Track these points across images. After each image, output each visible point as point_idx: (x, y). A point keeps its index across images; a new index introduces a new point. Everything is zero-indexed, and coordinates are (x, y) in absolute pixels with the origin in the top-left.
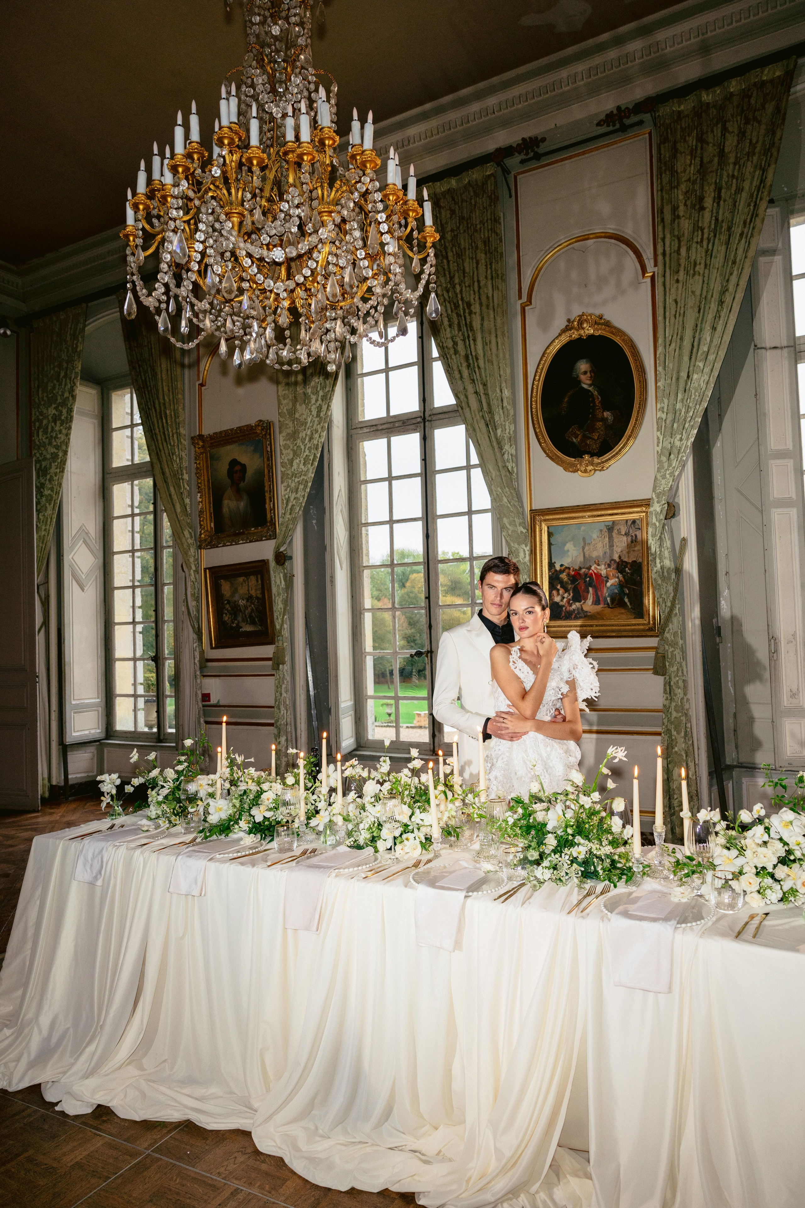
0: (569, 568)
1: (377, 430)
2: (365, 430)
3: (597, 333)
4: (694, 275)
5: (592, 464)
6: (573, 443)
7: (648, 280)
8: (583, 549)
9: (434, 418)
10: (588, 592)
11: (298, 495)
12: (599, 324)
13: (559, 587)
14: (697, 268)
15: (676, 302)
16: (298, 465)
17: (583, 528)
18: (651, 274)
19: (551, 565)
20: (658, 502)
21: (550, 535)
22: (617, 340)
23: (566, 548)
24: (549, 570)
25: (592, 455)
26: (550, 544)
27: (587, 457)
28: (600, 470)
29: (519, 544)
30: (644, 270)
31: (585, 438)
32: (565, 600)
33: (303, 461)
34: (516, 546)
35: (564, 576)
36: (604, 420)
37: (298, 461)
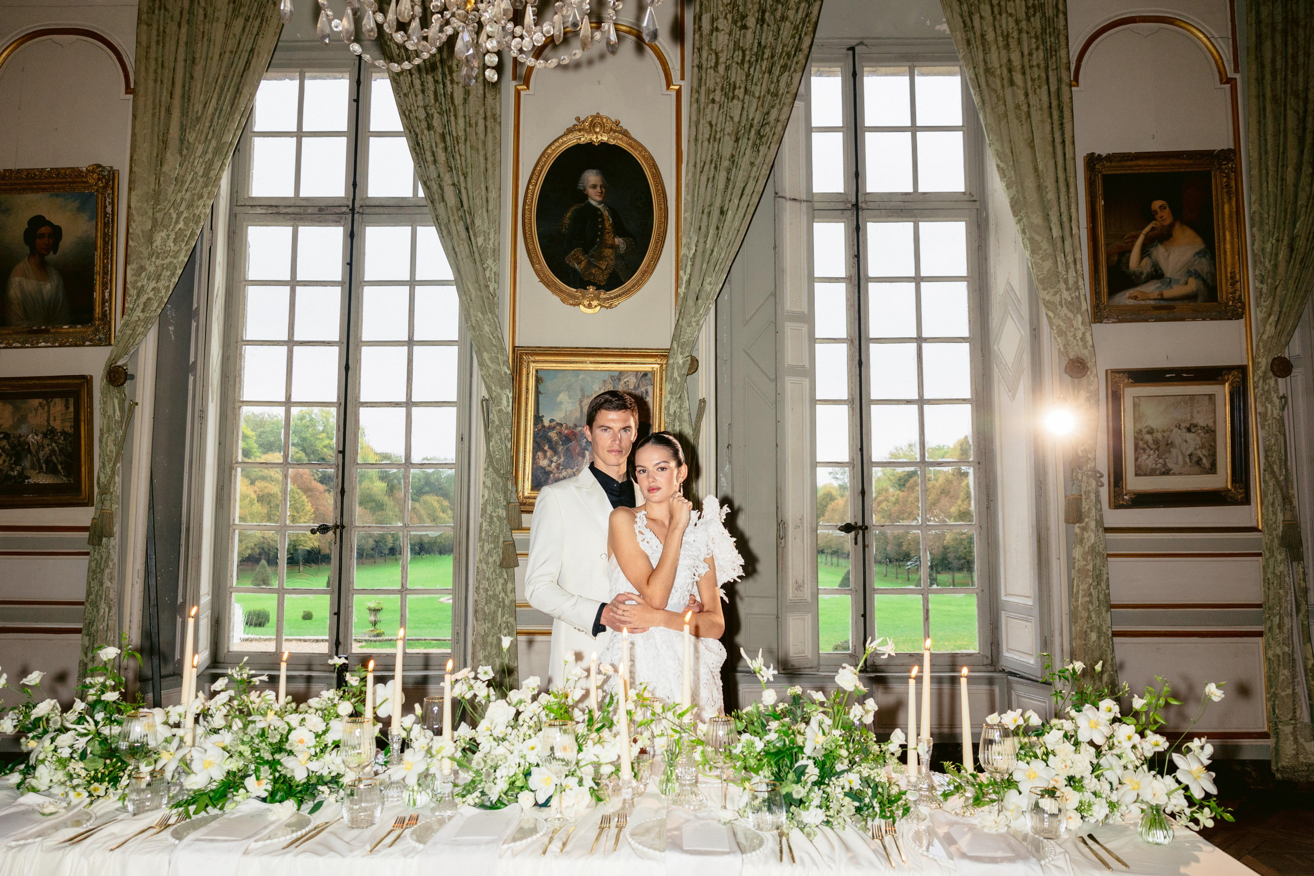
0: (561, 425)
1: (278, 213)
2: (259, 210)
3: (612, 142)
4: (733, 98)
5: (598, 299)
6: (575, 270)
7: (674, 93)
8: (581, 402)
9: (368, 210)
10: (584, 456)
11: (160, 285)
12: (615, 132)
13: (546, 448)
14: (736, 92)
15: (711, 125)
16: (164, 242)
17: (581, 376)
18: (677, 87)
19: (538, 419)
20: (681, 354)
21: (538, 380)
22: (635, 154)
23: (559, 399)
24: (535, 424)
25: (599, 288)
26: (538, 393)
27: (591, 289)
28: (607, 308)
29: (502, 388)
30: (669, 83)
31: (589, 264)
32: (554, 464)
33: (173, 236)
34: (499, 390)
35: (553, 435)
36: (613, 247)
37: (163, 234)
